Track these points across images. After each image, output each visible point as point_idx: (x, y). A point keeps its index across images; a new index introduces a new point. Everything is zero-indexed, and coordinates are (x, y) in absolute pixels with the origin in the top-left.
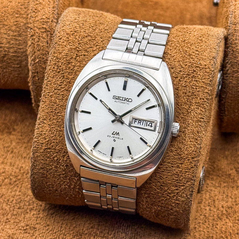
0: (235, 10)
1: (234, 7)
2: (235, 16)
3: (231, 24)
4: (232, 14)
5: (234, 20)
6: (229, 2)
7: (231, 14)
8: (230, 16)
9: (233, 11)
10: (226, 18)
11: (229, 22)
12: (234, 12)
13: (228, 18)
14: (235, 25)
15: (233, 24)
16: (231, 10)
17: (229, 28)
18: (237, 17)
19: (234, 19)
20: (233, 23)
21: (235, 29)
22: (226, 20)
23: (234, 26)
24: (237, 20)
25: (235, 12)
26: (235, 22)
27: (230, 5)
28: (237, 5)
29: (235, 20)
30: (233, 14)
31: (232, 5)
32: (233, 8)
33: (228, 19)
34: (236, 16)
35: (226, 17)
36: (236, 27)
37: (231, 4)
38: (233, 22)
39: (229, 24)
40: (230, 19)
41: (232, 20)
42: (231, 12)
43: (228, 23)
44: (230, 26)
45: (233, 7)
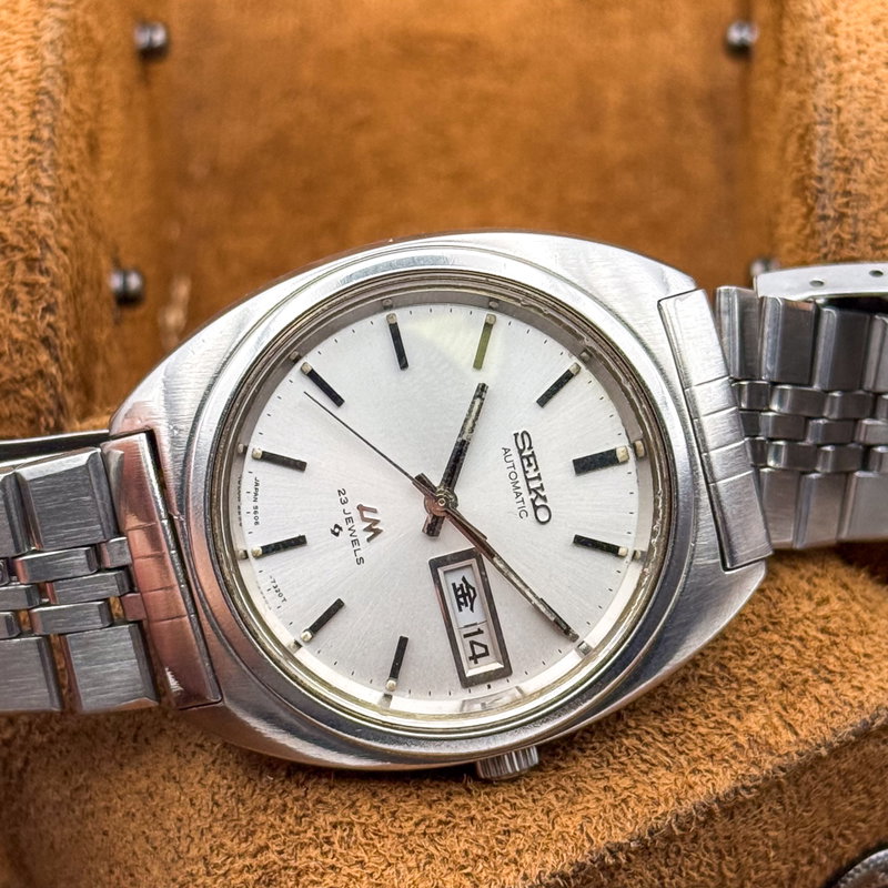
0: (841, 103)
1: (834, 87)
2: (842, 131)
3: (825, 171)
4: (828, 122)
5: (837, 149)
6: (808, 64)
7: (821, 123)
8: (820, 129)
9: (830, 106)
10: (802, 137)
11: (815, 158)
12: (835, 110)
13: (807, 138)
14: (847, 170)
15: (837, 169)
16: (821, 102)
17: (819, 186)
18: (852, 135)
19: (835, 144)
20: (837, 163)
21: (848, 188)
22: (801, 146)
23: (842, 176)
24: (850, 149)
25: (839, 110)
26: (844, 159)
27: (812, 81)
28: (846, 75)
29: (841, 147)
30: (834, 121)
31: (822, 81)
32: (830, 94)
33: (811, 143)
34: (847, 132)
35: (800, 131)
36: (849, 180)
37: (818, 73)
38: (836, 158)
39: (816, 170)
40: (818, 144)
41: (829, 147)
42: (821, 110)
43: (809, 162)
44: (820, 179)
45: (827, 90)
